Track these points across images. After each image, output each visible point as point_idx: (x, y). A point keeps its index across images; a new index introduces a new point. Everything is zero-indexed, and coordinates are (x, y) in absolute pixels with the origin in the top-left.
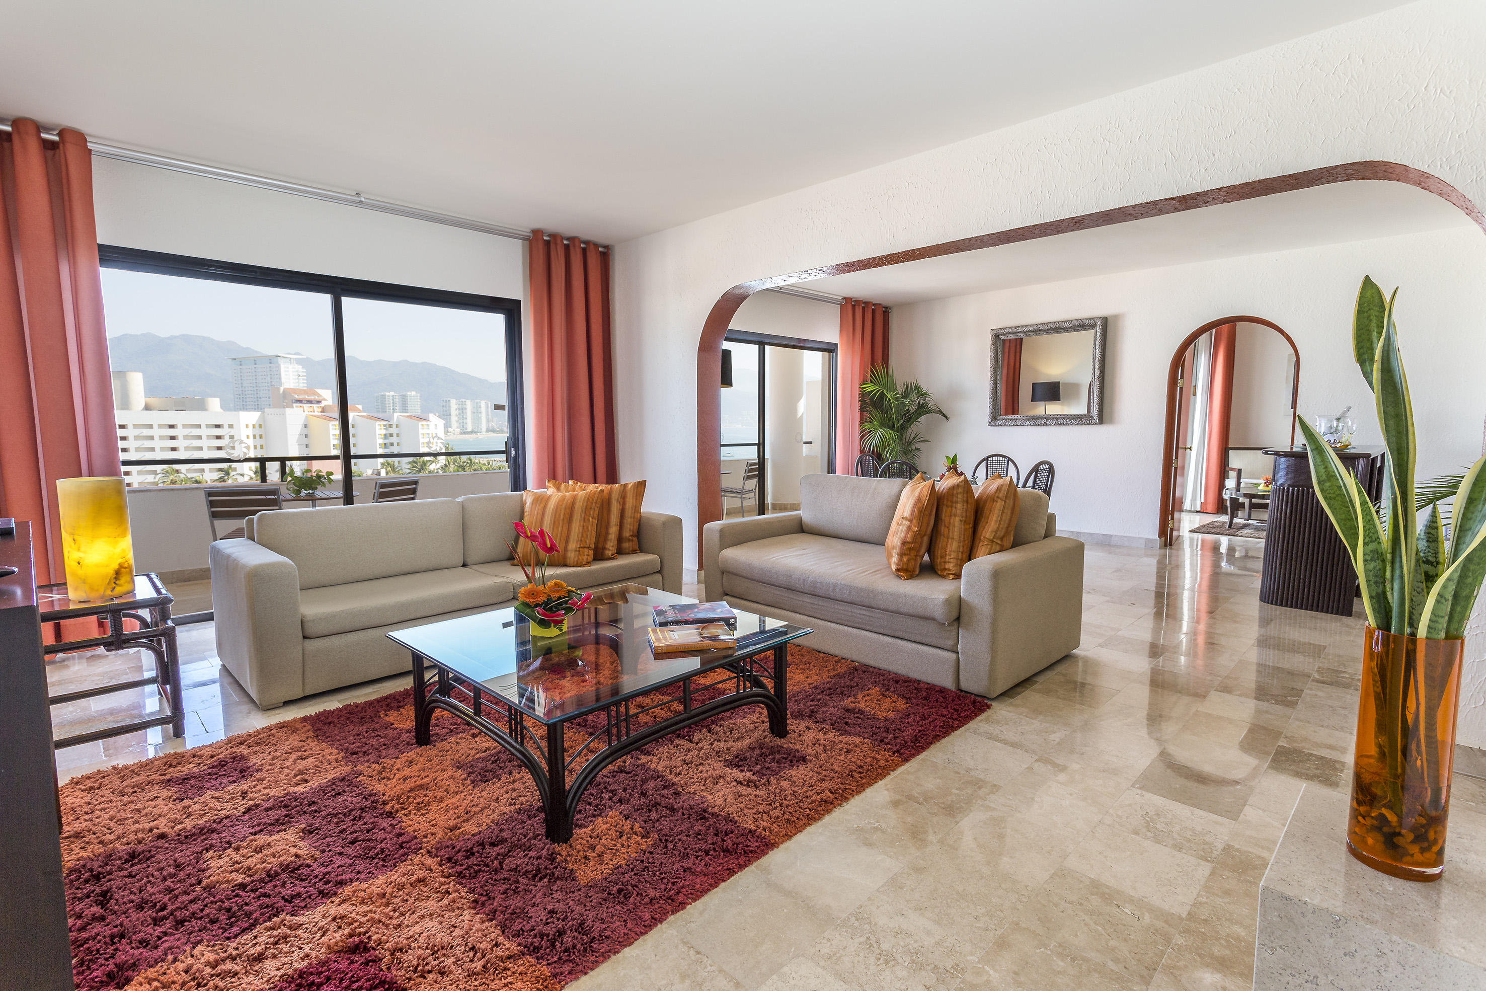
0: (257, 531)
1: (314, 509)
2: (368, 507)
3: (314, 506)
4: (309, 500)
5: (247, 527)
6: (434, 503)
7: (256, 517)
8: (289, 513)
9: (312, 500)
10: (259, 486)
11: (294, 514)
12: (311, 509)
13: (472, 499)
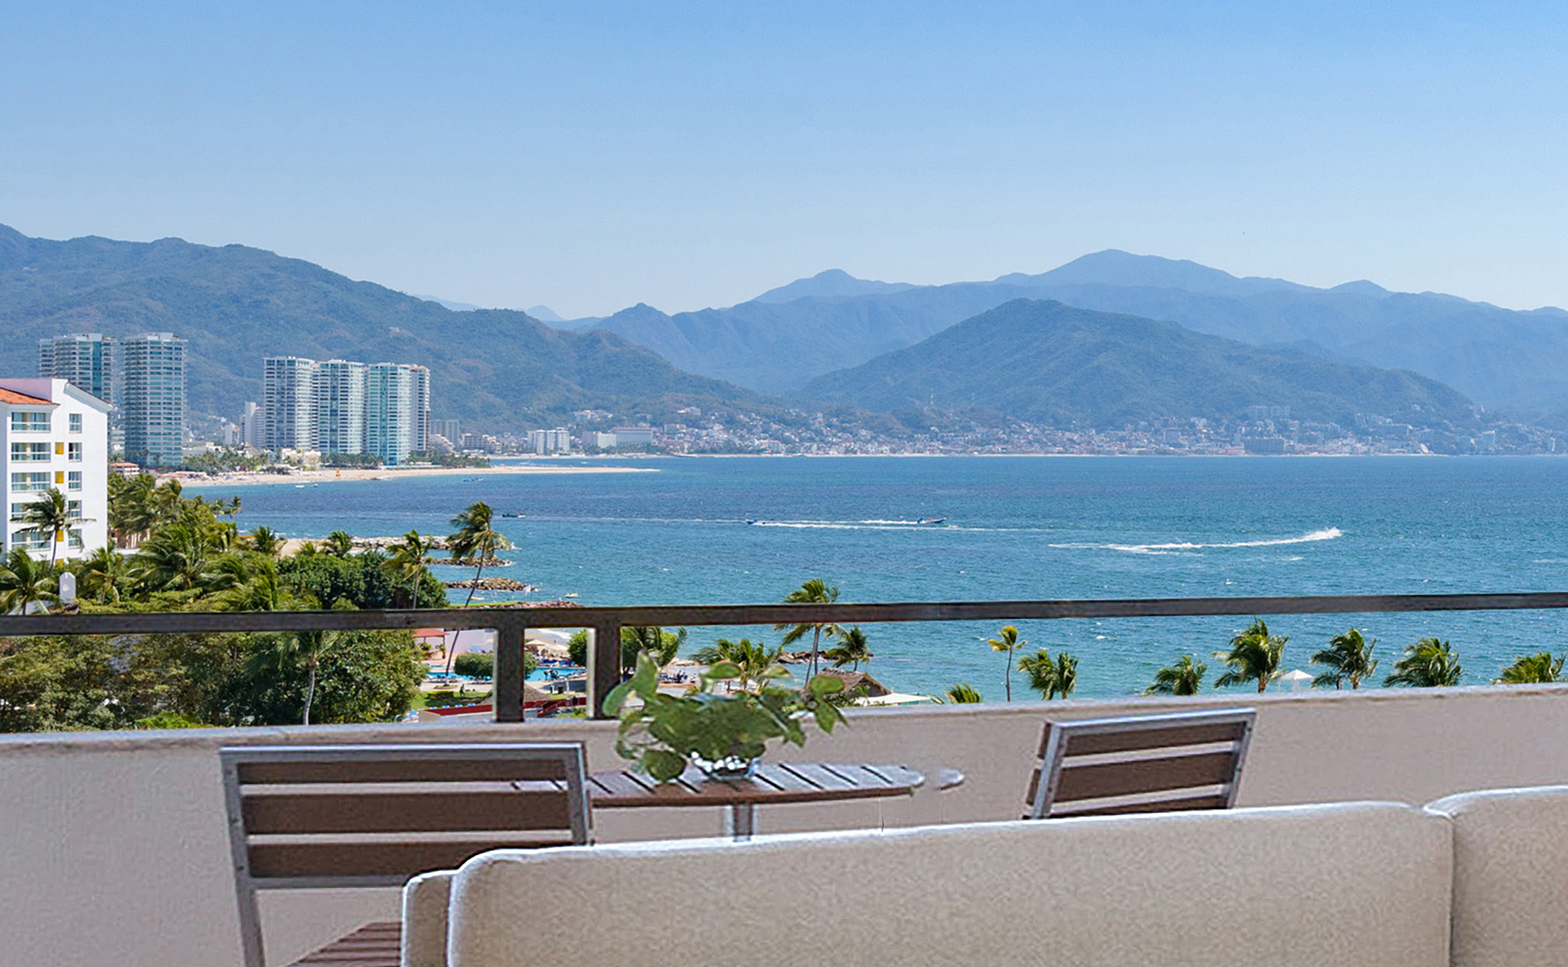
0: (462, 938)
1: (743, 842)
2: (1002, 835)
3: (742, 829)
4: (727, 802)
5: (415, 922)
6: (1320, 821)
7: (458, 877)
8: (623, 860)
9: (735, 802)
10: (484, 735)
11: (644, 862)
12: (728, 841)
13: (1504, 804)
